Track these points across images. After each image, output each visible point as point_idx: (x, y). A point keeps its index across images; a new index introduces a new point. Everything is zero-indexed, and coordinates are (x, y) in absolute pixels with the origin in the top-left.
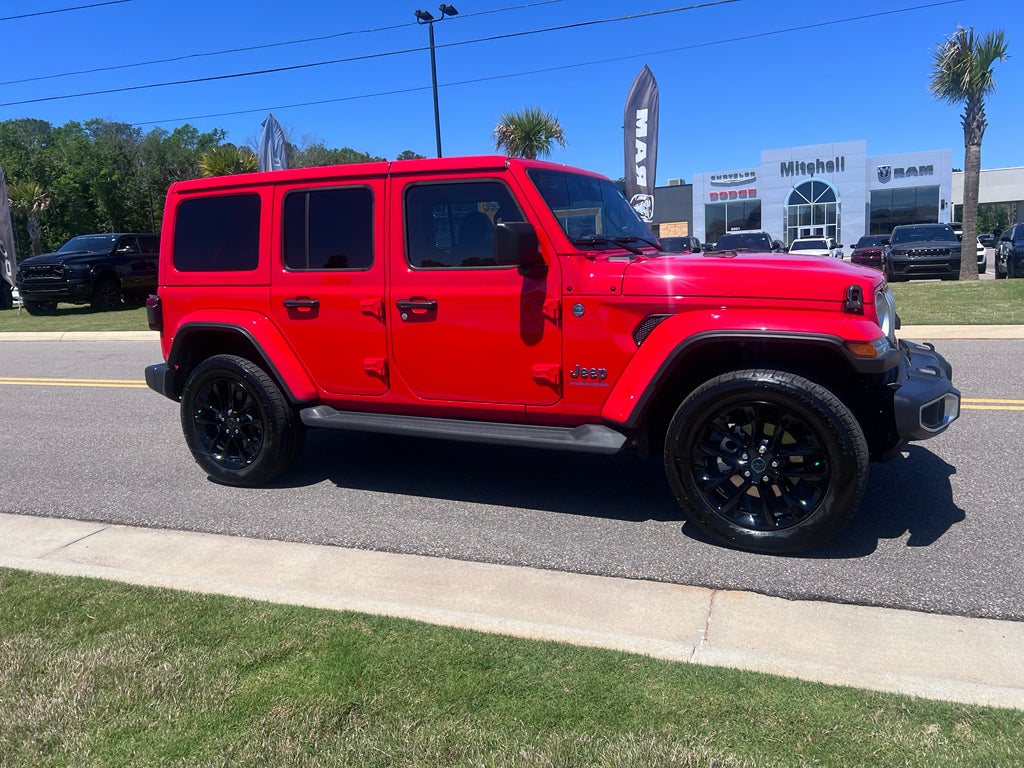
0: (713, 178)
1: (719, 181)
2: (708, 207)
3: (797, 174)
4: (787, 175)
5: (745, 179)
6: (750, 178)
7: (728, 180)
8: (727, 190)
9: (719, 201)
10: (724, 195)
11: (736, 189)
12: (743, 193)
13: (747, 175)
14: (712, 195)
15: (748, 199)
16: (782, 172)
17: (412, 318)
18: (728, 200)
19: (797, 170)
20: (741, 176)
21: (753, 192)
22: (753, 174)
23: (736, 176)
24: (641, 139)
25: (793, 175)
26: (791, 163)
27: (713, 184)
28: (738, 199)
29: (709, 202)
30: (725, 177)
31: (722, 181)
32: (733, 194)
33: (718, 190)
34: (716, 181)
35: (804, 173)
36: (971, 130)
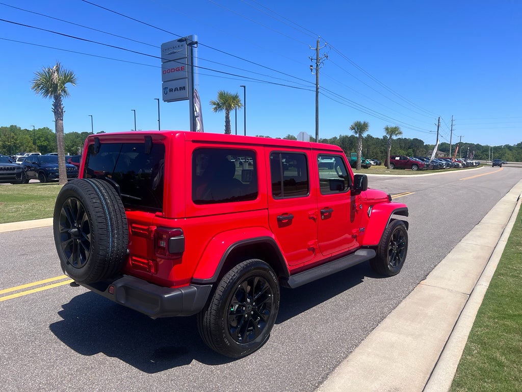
17: (325, 218)
36: (58, 112)
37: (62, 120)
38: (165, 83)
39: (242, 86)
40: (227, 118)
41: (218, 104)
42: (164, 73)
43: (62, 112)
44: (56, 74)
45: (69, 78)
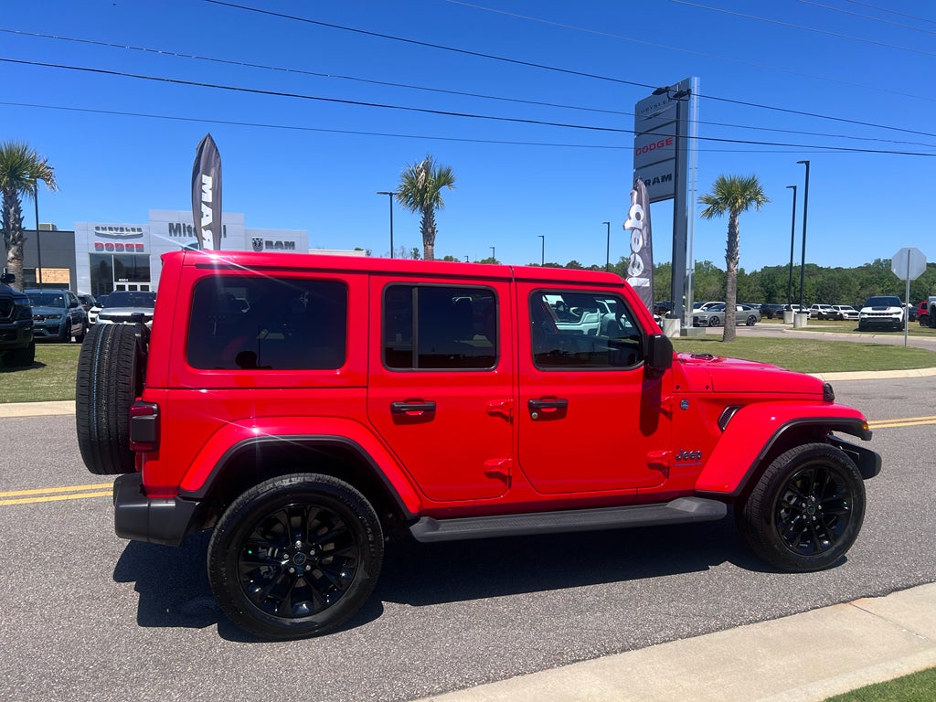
0: (97, 228)
1: (104, 232)
2: (92, 256)
3: (185, 235)
4: (175, 235)
5: (131, 233)
6: (137, 233)
7: (113, 233)
8: (114, 242)
9: (105, 252)
10: (109, 247)
11: (124, 242)
12: (129, 247)
13: (133, 230)
14: (96, 245)
15: (135, 253)
16: (170, 231)
17: (542, 417)
18: (115, 252)
19: (184, 232)
20: (127, 230)
21: (140, 247)
22: (139, 230)
23: (122, 229)
24: (207, 204)
25: (180, 235)
26: (178, 225)
27: (97, 234)
28: (125, 252)
29: (94, 251)
30: (111, 229)
31: (108, 232)
32: (120, 247)
33: (104, 241)
34: (101, 232)
35: (190, 235)
36: (428, 234)
37: (433, 245)
38: (640, 171)
39: (802, 162)
40: (732, 226)
41: (715, 203)
42: (639, 151)
43: (433, 232)
44: (423, 173)
45: (445, 179)
